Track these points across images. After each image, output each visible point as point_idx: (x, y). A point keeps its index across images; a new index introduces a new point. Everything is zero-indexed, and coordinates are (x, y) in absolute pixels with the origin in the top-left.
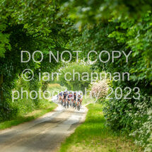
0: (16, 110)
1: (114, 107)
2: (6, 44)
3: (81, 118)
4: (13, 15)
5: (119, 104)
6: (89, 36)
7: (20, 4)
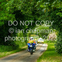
0: (18, 46)
1: (59, 44)
2: (14, 19)
3: (45, 49)
4: (17, 6)
5: (61, 42)
6: (48, 14)
7: (19, 2)
